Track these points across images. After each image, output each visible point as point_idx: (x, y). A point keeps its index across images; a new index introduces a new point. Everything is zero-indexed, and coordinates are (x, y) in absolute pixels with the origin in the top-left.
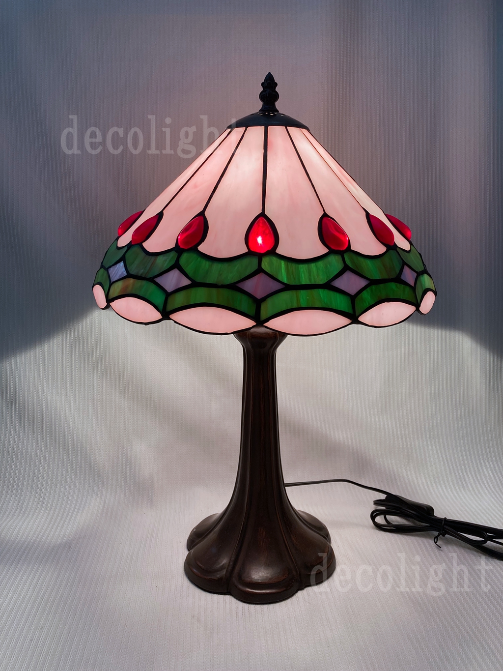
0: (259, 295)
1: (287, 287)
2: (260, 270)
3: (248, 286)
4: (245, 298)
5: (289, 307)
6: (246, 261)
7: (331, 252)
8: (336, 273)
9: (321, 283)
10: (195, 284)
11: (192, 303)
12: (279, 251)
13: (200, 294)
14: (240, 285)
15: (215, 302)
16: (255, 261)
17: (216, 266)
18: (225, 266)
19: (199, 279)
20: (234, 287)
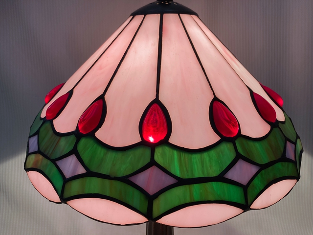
2: (153, 163)
4: (137, 193)
5: (182, 203)
7: (223, 140)
9: (214, 175)
10: (89, 174)
11: (87, 192)
12: (172, 140)
14: (132, 179)
15: (108, 194)
16: (148, 152)
18: (119, 155)
19: (93, 169)
20: (126, 180)
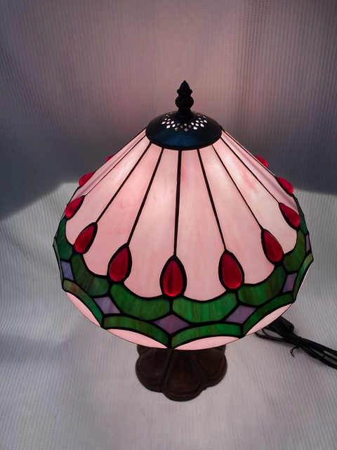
0: (171, 331)
1: (192, 325)
2: (171, 312)
3: (163, 323)
4: (159, 332)
5: (193, 338)
6: (161, 302)
7: (228, 291)
8: (230, 309)
10: (122, 314)
11: (122, 326)
12: (187, 294)
13: (127, 322)
14: (156, 323)
15: (138, 329)
16: (167, 304)
17: (138, 302)
18: (145, 303)
19: (126, 311)
20: (152, 322)
